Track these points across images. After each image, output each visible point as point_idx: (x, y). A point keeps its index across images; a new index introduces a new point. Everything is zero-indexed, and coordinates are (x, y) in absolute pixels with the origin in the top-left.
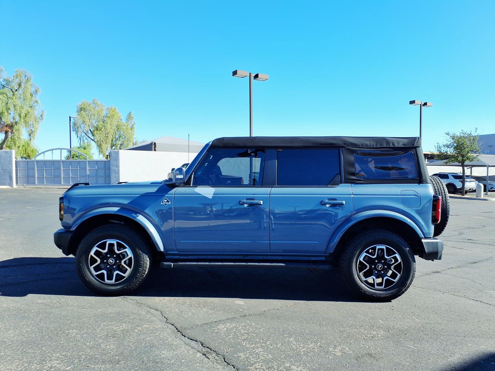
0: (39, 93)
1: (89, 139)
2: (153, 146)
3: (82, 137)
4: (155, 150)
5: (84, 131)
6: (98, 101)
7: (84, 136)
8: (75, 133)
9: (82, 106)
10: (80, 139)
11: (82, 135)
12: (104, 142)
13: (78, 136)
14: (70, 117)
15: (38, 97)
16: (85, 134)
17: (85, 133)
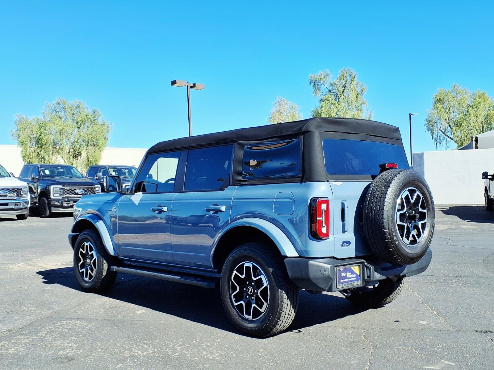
0: (365, 92)
1: (448, 139)
2: (474, 142)
3: (438, 137)
4: (477, 148)
5: (441, 129)
6: (460, 87)
7: (441, 135)
8: (430, 132)
9: (438, 97)
10: (436, 140)
11: (439, 135)
12: (465, 140)
13: (434, 136)
14: (410, 114)
15: (363, 97)
16: (443, 133)
17: (442, 131)
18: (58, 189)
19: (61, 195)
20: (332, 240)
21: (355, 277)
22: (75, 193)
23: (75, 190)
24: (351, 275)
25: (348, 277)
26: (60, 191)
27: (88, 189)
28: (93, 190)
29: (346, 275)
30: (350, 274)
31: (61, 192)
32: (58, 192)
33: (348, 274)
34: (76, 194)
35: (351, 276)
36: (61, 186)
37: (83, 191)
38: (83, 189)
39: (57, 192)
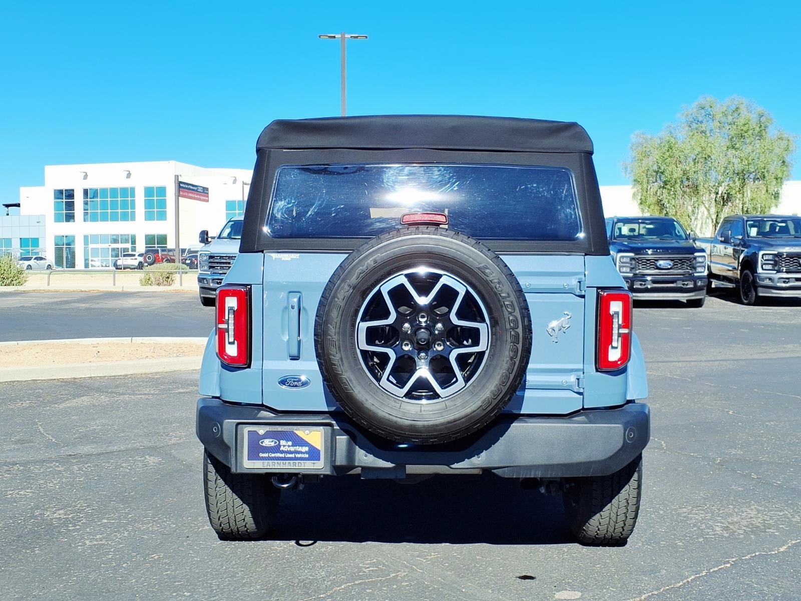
18: (628, 260)
19: (632, 269)
20: (257, 371)
21: (306, 453)
22: (656, 266)
23: (656, 262)
24: (293, 446)
25: (282, 448)
26: (630, 262)
27: (680, 260)
28: (690, 262)
29: (279, 446)
30: (290, 443)
31: (631, 264)
32: (627, 265)
33: (283, 442)
34: (658, 268)
35: (292, 449)
36: (632, 255)
37: (671, 263)
38: (672, 260)
39: (625, 265)
